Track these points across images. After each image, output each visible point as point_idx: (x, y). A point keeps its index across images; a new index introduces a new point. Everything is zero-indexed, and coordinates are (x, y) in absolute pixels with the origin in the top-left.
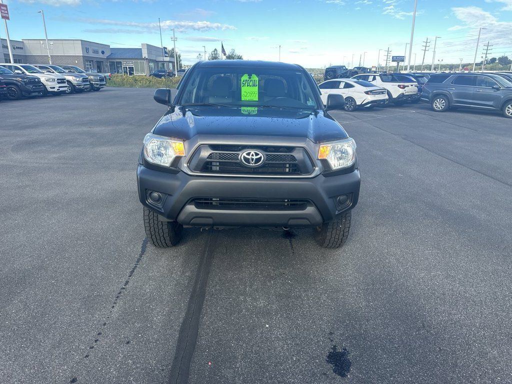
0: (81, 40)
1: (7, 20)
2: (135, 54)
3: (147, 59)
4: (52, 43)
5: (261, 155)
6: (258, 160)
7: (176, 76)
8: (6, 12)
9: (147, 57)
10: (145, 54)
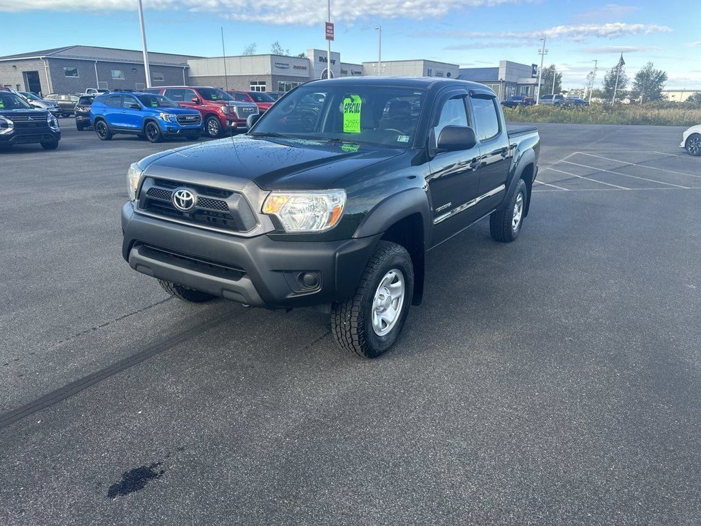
0: (424, 60)
1: (331, 41)
2: (490, 74)
3: (503, 82)
4: (384, 65)
5: (194, 197)
6: (189, 203)
7: (537, 104)
8: (331, 32)
9: (504, 79)
10: (502, 76)
